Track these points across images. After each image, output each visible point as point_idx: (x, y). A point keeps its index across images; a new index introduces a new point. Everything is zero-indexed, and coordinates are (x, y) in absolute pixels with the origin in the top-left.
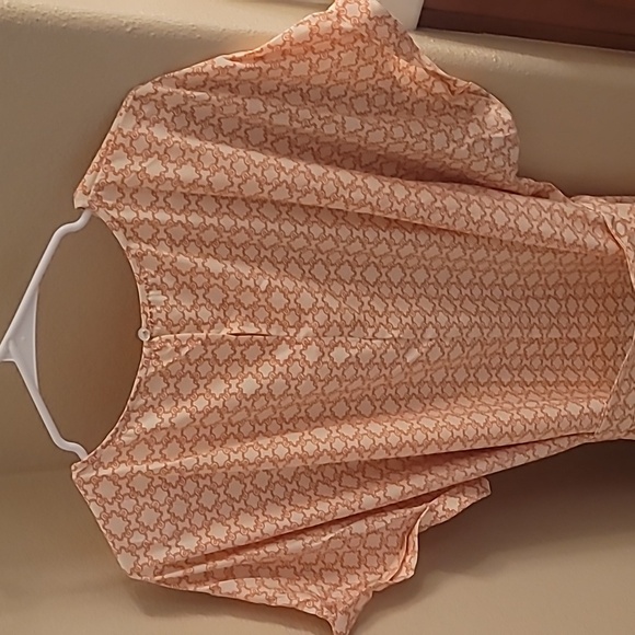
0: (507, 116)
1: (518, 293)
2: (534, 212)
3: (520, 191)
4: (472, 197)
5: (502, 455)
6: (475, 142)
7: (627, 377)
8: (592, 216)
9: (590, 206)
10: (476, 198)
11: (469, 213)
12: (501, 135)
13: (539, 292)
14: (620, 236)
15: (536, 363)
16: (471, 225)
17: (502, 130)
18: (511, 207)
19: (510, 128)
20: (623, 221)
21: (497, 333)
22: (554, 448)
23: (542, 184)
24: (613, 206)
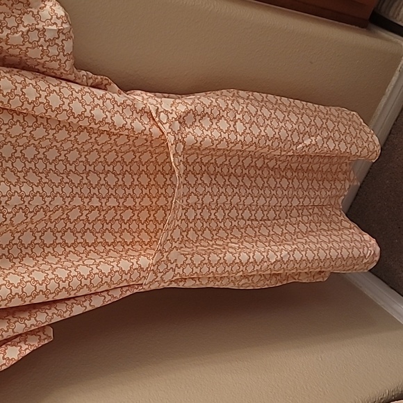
0: (60, 11)
1: (81, 168)
2: (88, 98)
3: (78, 81)
4: (28, 81)
5: (62, 307)
6: (29, 31)
7: (169, 238)
8: (140, 106)
9: (140, 98)
10: (33, 82)
11: (24, 94)
12: (54, 27)
13: (99, 168)
14: (163, 124)
15: (98, 226)
16: (26, 105)
17: (55, 23)
18: (66, 92)
19: (63, 22)
20: (166, 112)
21: (58, 201)
22: (108, 298)
23: (99, 77)
24: (159, 100)
